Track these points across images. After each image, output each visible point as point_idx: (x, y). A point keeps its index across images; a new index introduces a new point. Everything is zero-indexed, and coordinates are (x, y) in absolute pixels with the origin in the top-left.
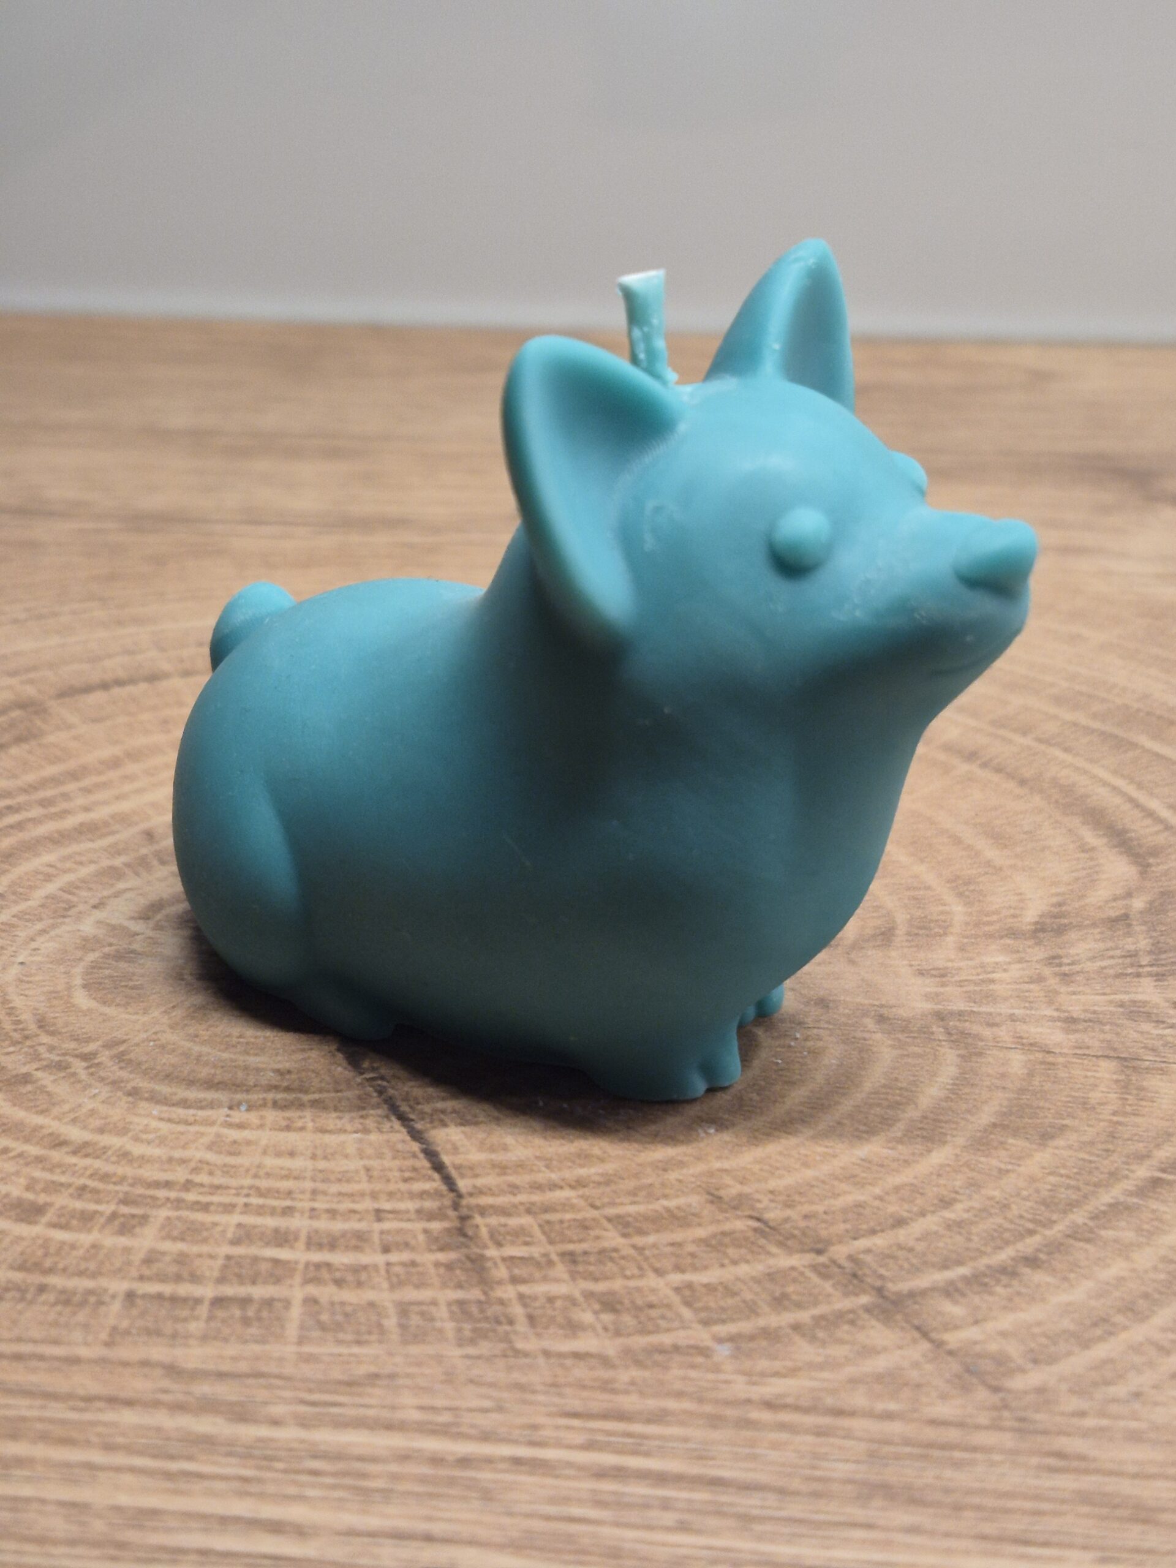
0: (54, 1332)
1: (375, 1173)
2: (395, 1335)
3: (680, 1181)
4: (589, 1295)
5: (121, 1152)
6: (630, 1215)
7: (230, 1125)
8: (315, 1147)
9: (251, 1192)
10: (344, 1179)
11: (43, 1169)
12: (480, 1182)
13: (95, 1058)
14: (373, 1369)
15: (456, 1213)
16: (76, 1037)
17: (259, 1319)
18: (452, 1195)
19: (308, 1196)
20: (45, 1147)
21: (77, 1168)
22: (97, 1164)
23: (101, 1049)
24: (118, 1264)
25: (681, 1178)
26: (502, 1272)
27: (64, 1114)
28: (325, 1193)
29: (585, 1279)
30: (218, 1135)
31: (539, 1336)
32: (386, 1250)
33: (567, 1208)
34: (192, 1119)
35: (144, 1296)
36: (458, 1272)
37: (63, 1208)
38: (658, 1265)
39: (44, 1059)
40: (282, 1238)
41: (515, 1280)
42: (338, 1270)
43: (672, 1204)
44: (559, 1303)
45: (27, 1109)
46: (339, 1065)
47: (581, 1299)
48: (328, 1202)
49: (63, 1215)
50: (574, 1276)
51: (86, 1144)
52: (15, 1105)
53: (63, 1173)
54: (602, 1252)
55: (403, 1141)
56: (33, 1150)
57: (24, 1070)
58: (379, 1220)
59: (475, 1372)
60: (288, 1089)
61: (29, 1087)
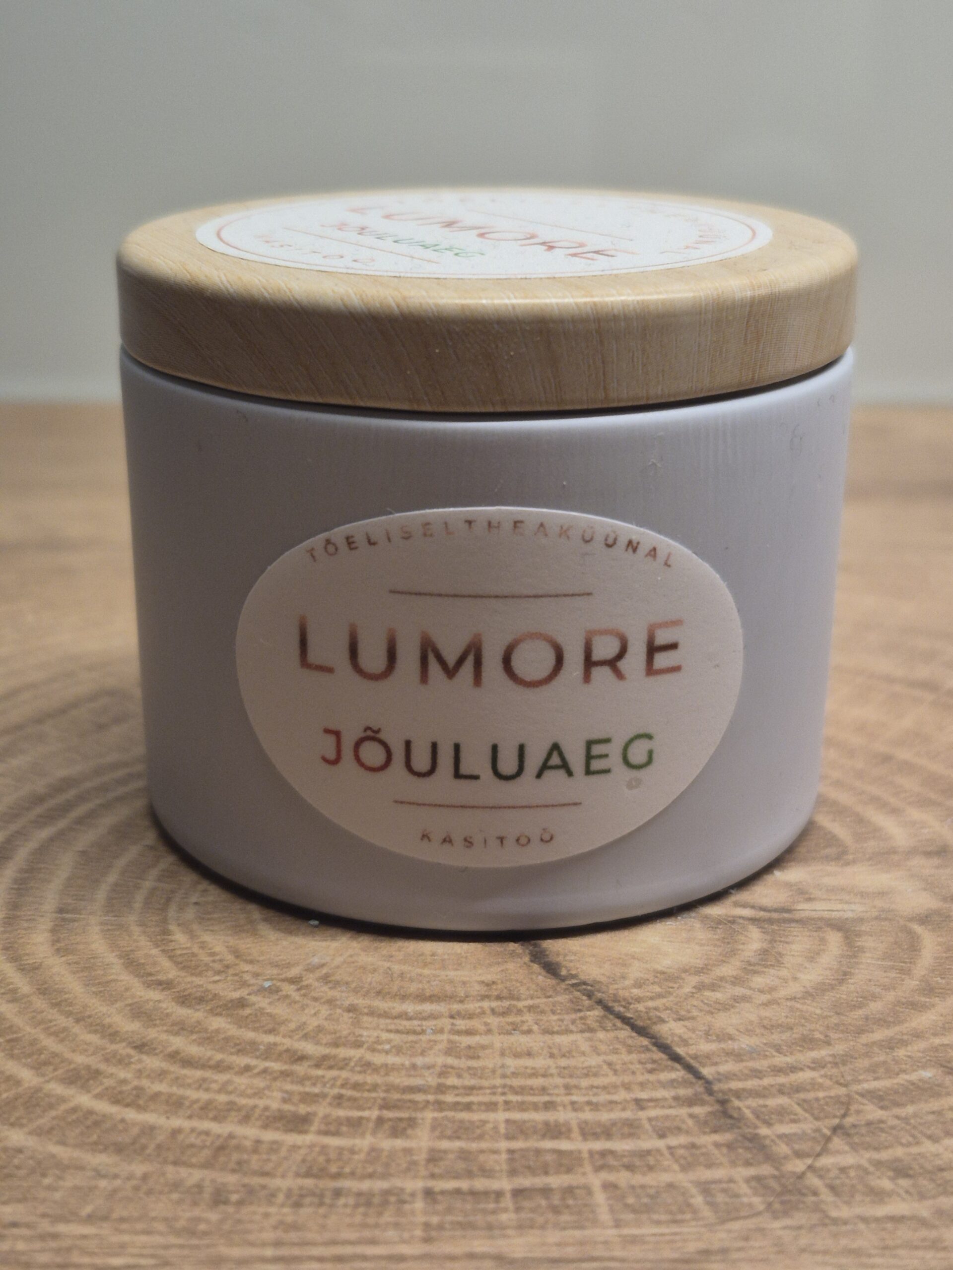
0: (367, 1234)
1: (618, 1067)
2: (707, 1213)
3: (909, 1057)
4: (878, 1164)
5: (363, 1063)
6: (879, 1090)
7: (459, 1033)
8: (550, 1047)
9: (506, 1090)
10: (590, 1073)
11: (292, 1082)
12: (723, 1068)
13: (302, 981)
14: (702, 1246)
15: (712, 1098)
16: (276, 964)
17: (568, 1207)
18: (700, 1082)
19: (562, 1091)
20: (286, 1063)
21: (326, 1080)
22: (344, 1074)
23: (304, 973)
24: (404, 1166)
25: (910, 1054)
26: (783, 1149)
27: (292, 1031)
28: (577, 1087)
29: (866, 1149)
30: (450, 1041)
31: (848, 1203)
32: (662, 1136)
33: (816, 1087)
34: (419, 1029)
35: (442, 1193)
36: (740, 1151)
37: (326, 1117)
38: (929, 1132)
39: (253, 985)
40: (555, 1131)
41: (799, 1155)
42: (624, 1156)
43: (914, 1077)
44: (852, 1173)
45: (255, 1029)
46: (540, 974)
47: (871, 1169)
48: (584, 1095)
49: (330, 1123)
50: (854, 1147)
51: (325, 1058)
52: (241, 1027)
53: (314, 1085)
54: (869, 1124)
55: (631, 1037)
56: (276, 1066)
57: (236, 995)
58: (642, 1108)
59: (803, 1242)
60: (499, 998)
61: (248, 1011)
